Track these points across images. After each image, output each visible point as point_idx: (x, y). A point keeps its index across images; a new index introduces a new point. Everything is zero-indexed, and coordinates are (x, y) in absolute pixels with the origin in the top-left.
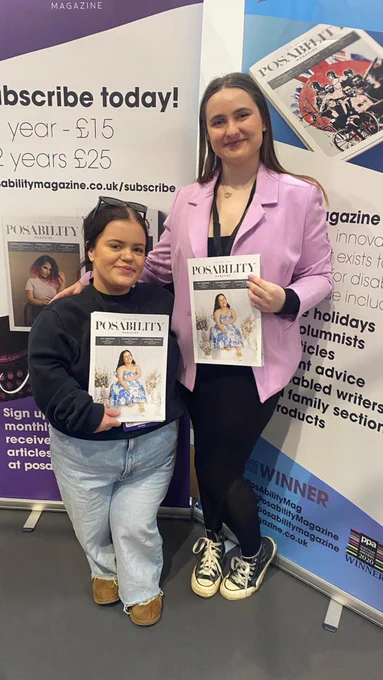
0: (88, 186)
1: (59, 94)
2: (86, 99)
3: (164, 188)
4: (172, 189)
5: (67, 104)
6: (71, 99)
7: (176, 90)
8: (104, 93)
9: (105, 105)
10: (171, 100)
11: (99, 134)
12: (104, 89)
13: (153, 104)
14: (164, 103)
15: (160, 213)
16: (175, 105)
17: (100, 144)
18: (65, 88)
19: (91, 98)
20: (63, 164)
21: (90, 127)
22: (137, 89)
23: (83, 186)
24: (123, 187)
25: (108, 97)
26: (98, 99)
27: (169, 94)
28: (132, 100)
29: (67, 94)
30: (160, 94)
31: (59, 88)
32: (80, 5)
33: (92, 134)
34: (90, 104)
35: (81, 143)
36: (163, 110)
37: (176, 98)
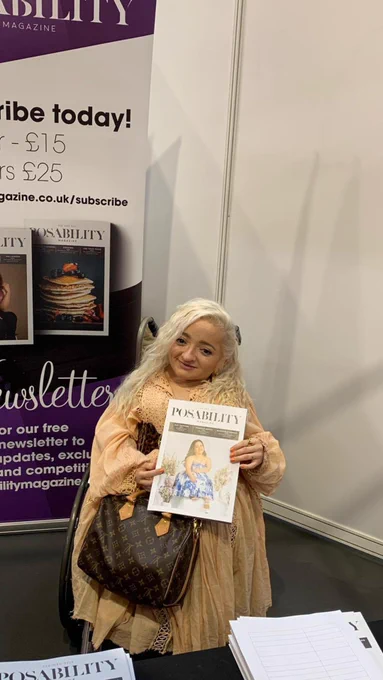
0: (37, 197)
1: (8, 108)
2: (37, 114)
3: (116, 202)
4: (125, 203)
5: (16, 118)
6: (21, 114)
7: (129, 111)
8: (56, 110)
9: (57, 121)
10: (124, 121)
11: (50, 148)
12: (56, 106)
13: (106, 123)
14: (118, 123)
15: (112, 226)
16: (128, 126)
17: (50, 158)
18: (15, 103)
19: (42, 114)
20: (10, 176)
21: (40, 141)
22: (90, 108)
23: (31, 198)
24: (75, 200)
25: (60, 114)
26: (49, 115)
27: (122, 116)
28: (85, 118)
29: (17, 109)
30: (114, 115)
31: (8, 102)
32: (33, 27)
33: (42, 148)
34: (41, 120)
35: (32, 157)
36: (116, 130)
37: (128, 119)
